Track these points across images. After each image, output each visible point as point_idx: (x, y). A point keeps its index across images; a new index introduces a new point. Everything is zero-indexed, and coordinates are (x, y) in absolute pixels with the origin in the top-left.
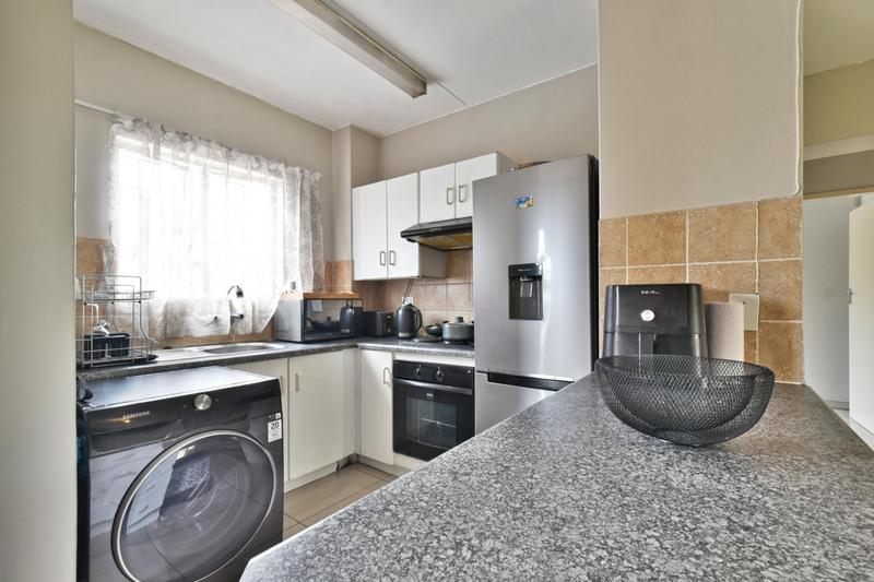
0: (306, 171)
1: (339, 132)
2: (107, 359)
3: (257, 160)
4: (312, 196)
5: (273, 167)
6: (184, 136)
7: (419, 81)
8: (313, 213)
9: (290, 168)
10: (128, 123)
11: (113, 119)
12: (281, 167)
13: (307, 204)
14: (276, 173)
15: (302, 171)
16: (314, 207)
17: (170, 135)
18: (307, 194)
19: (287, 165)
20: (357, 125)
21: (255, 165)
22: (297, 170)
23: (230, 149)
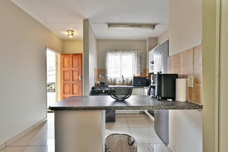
0: (138, 51)
1: (147, 40)
2: (103, 85)
3: (128, 52)
4: (140, 56)
5: (131, 52)
6: (116, 51)
7: (153, 26)
8: (140, 59)
9: (135, 51)
10: (109, 52)
11: (107, 51)
12: (133, 51)
13: (139, 57)
14: (132, 53)
15: (137, 51)
16: (141, 58)
17: (114, 51)
18: (139, 55)
19: (134, 51)
20: (149, 37)
21: (128, 53)
22: (136, 51)
23: (123, 51)
